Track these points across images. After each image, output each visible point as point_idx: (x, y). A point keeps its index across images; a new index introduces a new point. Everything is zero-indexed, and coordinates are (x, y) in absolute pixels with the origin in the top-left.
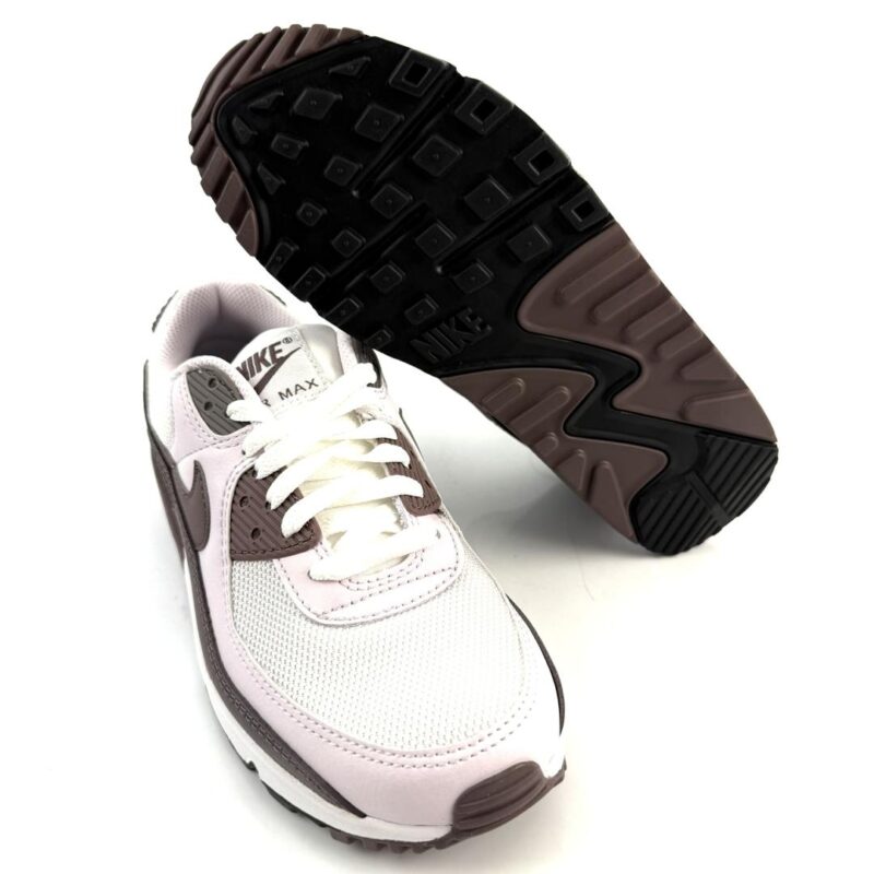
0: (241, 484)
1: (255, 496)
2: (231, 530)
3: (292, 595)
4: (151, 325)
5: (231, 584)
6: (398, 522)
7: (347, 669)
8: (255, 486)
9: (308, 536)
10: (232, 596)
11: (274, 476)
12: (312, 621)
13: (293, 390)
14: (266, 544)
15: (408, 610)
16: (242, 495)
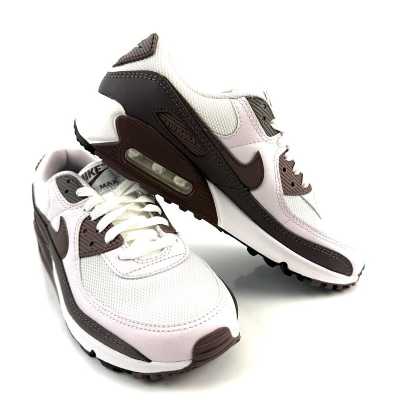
0: (84, 224)
1: (91, 228)
2: (79, 245)
3: (111, 267)
4: (35, 168)
5: (80, 268)
6: (159, 236)
7: (139, 296)
8: (91, 224)
9: (118, 241)
10: (81, 274)
11: (100, 218)
12: (121, 278)
13: (106, 185)
14: (97, 248)
15: (166, 271)
16: (84, 228)
